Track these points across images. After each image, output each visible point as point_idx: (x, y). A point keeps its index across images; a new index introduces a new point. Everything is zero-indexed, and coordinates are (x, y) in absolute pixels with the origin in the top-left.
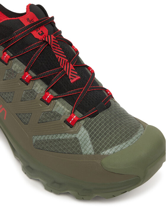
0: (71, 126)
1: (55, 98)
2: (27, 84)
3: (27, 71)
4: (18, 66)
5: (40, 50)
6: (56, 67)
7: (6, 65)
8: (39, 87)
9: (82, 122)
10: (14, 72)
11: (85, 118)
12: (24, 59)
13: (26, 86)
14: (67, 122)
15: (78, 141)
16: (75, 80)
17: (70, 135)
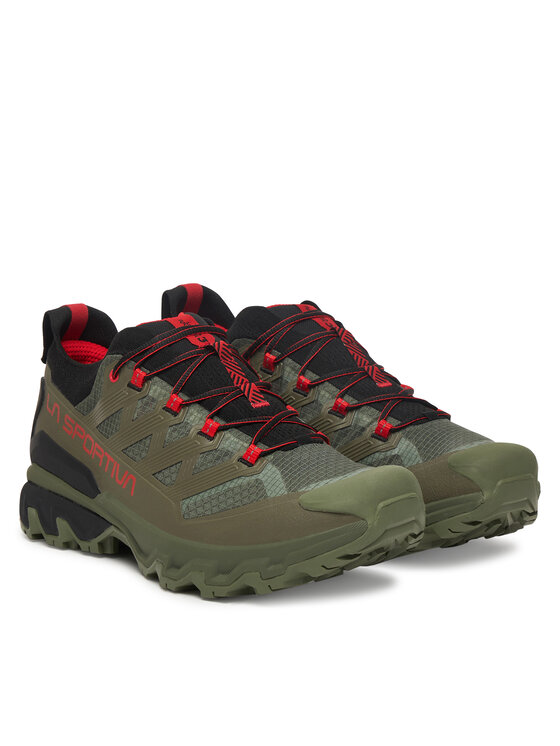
0: (250, 465)
1: (224, 429)
2: (175, 414)
3: (176, 392)
4: (159, 390)
5: (198, 361)
6: (226, 385)
7: (139, 390)
8: (196, 417)
9: (271, 457)
10: (153, 400)
11: (275, 450)
12: (168, 376)
13: (173, 417)
14: (242, 460)
15: (261, 483)
16: (259, 405)
17: (247, 479)
